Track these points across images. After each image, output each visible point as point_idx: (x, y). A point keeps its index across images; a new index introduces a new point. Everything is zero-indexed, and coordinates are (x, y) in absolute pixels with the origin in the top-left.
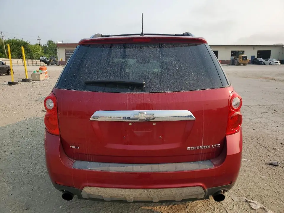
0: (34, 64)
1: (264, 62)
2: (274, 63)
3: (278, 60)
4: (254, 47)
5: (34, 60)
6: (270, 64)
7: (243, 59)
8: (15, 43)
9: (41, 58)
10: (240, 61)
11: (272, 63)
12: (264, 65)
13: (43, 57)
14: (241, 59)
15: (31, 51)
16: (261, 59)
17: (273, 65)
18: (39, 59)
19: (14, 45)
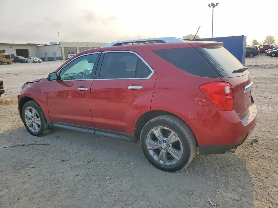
1: (27, 61)
2: (37, 61)
3: (39, 58)
4: (11, 45)
6: (34, 62)
7: (7, 58)
10: (4, 60)
11: (35, 61)
12: (28, 63)
14: (4, 58)
16: (22, 58)
17: (36, 62)
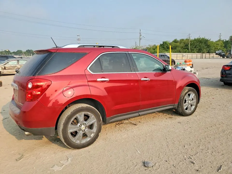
0: (210, 57)
5: (211, 54)
8: (198, 41)
9: (217, 52)
13: (219, 51)
15: (211, 47)
18: (215, 52)
19: (198, 42)
